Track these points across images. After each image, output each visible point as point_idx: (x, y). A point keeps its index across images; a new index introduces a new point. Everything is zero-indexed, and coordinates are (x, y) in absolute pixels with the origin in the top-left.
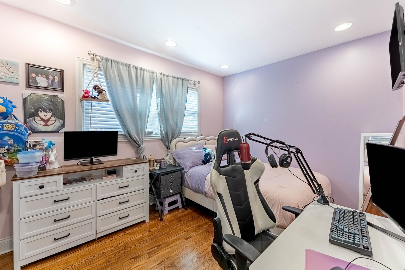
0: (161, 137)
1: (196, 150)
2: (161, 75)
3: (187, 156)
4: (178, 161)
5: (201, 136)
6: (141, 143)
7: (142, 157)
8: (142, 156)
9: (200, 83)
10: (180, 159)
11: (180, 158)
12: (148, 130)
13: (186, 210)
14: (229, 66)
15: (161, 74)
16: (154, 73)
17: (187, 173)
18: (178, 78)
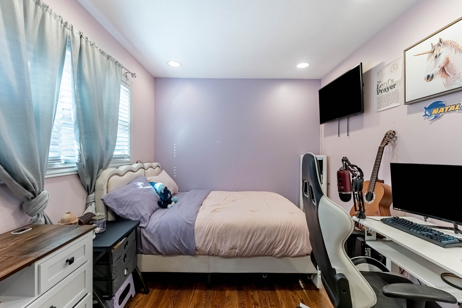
0: (76, 169)
1: (144, 186)
2: (81, 38)
3: (138, 199)
4: (120, 212)
5: (137, 163)
6: (40, 188)
7: (41, 221)
8: (43, 220)
9: (136, 77)
10: (125, 207)
11: (124, 205)
12: (51, 155)
13: (149, 294)
14: (181, 65)
15: (81, 36)
16: (68, 27)
17: (146, 228)
18: (108, 56)
